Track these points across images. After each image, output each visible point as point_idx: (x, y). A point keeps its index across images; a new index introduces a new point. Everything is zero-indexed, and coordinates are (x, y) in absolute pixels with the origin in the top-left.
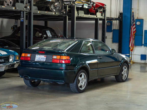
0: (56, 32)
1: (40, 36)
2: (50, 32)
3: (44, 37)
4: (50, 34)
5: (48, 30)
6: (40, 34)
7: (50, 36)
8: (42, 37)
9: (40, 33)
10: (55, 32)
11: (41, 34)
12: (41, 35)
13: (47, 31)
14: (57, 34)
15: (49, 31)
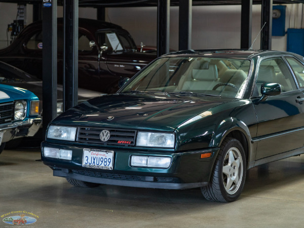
0: (133, 37)
1: (91, 50)
2: (116, 38)
3: (101, 50)
4: (117, 42)
5: (113, 32)
6: (92, 44)
7: (118, 49)
8: (95, 50)
9: (91, 40)
10: (130, 37)
11: (94, 43)
12: (94, 47)
13: (108, 35)
14: (137, 44)
15: (114, 35)
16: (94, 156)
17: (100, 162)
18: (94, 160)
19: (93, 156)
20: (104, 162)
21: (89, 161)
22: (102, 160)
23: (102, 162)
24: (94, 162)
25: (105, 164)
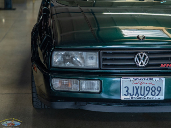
16: (137, 86)
17: (146, 92)
18: (137, 90)
19: (135, 85)
20: (151, 91)
21: (130, 91)
22: (148, 89)
23: (149, 91)
24: (137, 92)
25: (153, 93)
